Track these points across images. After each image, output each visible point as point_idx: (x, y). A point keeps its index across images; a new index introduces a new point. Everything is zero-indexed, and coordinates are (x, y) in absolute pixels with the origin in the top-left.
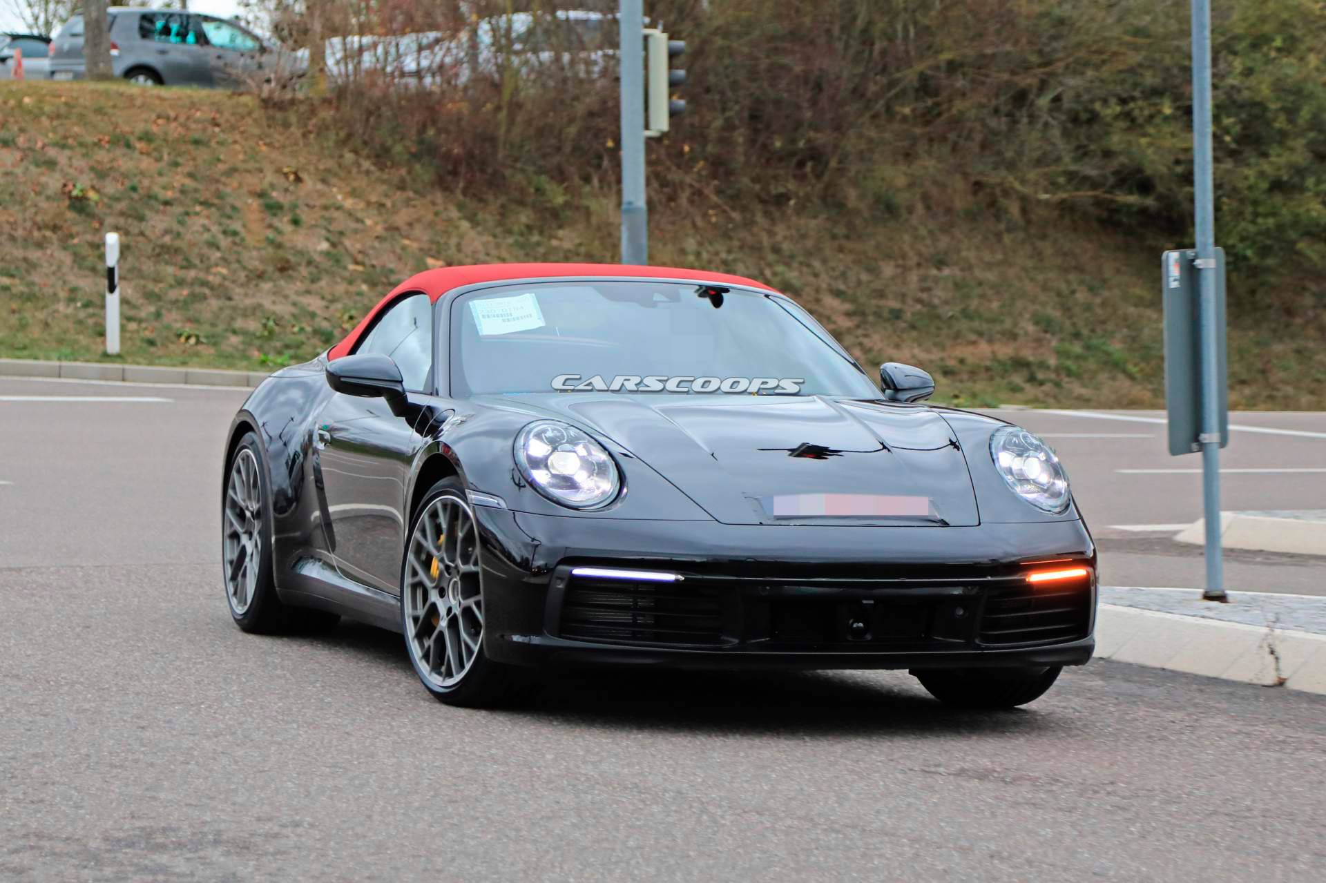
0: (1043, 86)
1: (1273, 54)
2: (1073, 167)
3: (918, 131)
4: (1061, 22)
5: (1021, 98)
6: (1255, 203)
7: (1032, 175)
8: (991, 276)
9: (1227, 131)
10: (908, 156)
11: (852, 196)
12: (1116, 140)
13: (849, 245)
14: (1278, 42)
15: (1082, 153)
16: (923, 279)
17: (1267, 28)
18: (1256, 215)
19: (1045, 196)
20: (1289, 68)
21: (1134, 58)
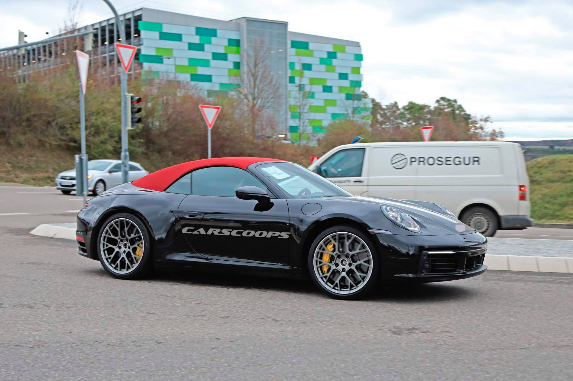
0: (54, 120)
1: (101, 116)
2: (61, 137)
3: (27, 129)
4: (57, 107)
5: (49, 123)
6: (98, 146)
7: (52, 139)
8: (43, 159)
9: (92, 131)
10: (25, 134)
11: (12, 142)
12: (69, 132)
13: (11, 152)
14: (102, 114)
15: (62, 134)
16: (28, 159)
17: (100, 111)
18: (98, 148)
19: (54, 143)
20: (104, 119)
21: (73, 115)
